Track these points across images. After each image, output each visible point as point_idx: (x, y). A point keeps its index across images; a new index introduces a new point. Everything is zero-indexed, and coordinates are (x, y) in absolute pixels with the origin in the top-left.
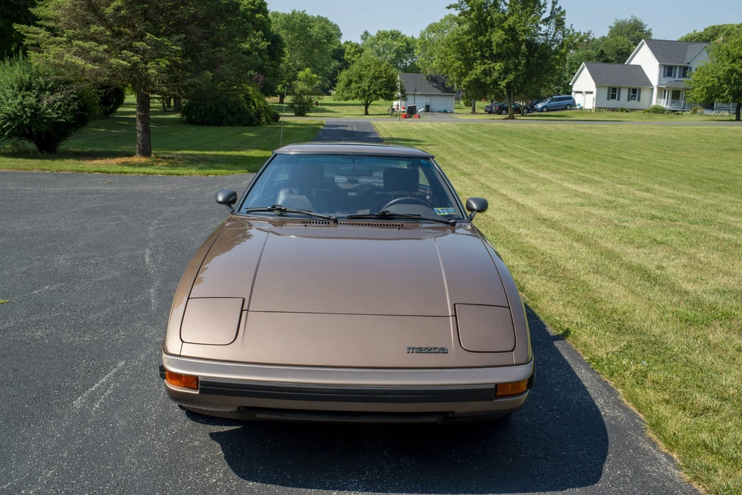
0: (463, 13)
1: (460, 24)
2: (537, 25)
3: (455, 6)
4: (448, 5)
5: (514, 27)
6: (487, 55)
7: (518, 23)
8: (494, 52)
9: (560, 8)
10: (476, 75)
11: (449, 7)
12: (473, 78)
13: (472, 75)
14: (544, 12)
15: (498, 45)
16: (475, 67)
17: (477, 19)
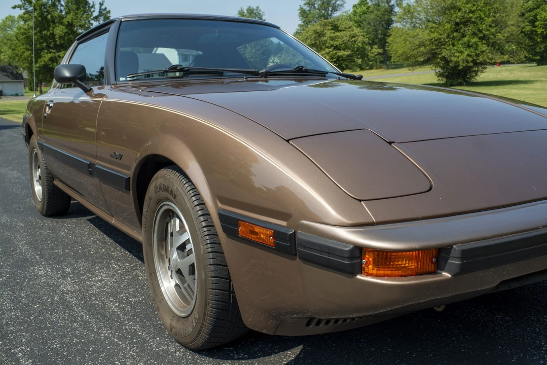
0: (27, 12)
1: (25, 21)
2: (89, 22)
3: (19, 7)
4: (13, 6)
5: (72, 22)
6: (51, 46)
7: (75, 19)
8: (58, 43)
9: (106, 8)
10: (45, 62)
11: (14, 7)
12: (43, 65)
13: (41, 62)
14: (94, 11)
15: (61, 37)
16: (43, 56)
17: (40, 16)
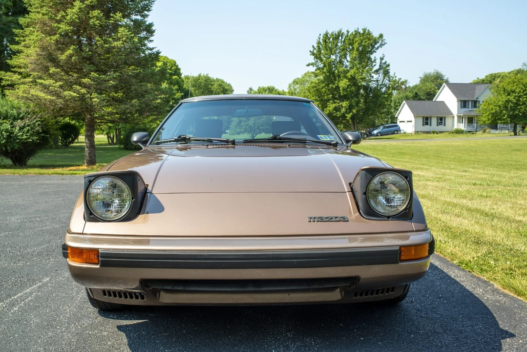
0: (319, 69)
1: (316, 76)
2: (370, 75)
3: (312, 64)
4: (307, 64)
5: (355, 76)
6: (336, 97)
7: (357, 73)
8: (342, 94)
9: (386, 62)
10: (330, 111)
11: (308, 65)
13: (326, 111)
14: (375, 65)
15: (344, 89)
16: (329, 106)
17: (328, 72)
